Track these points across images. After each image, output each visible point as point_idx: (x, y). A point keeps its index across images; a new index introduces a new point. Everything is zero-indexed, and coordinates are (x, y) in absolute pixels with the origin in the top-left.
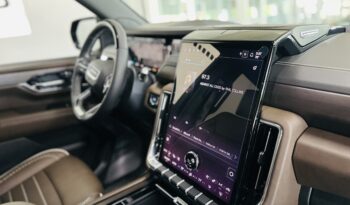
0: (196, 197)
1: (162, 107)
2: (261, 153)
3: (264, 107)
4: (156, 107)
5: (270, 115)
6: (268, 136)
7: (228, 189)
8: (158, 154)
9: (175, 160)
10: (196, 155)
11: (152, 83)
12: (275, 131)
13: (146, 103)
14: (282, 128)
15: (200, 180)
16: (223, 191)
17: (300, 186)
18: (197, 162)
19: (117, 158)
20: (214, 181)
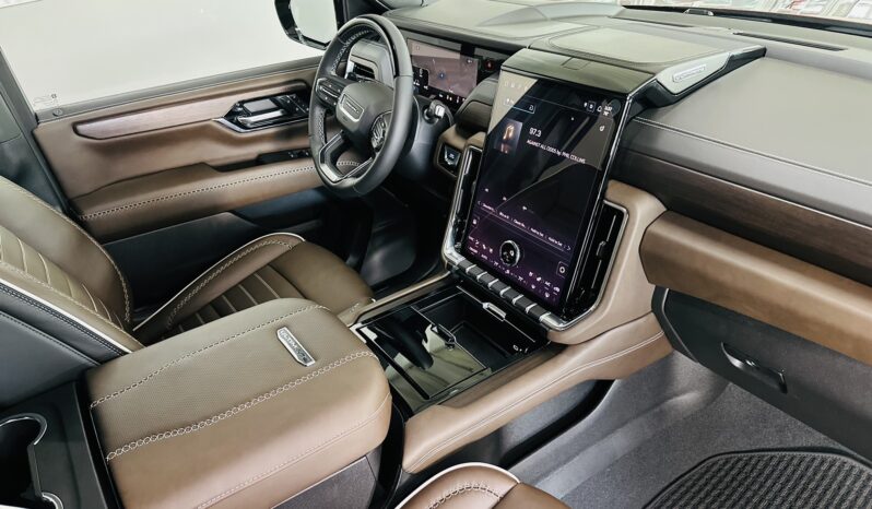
0: (514, 300)
1: (465, 169)
2: (602, 243)
3: (611, 183)
4: (456, 169)
5: (616, 194)
6: (612, 221)
7: (557, 289)
8: (459, 245)
9: (486, 253)
10: (516, 246)
11: (447, 126)
12: (620, 215)
13: (437, 161)
14: (628, 212)
15: (521, 278)
16: (551, 291)
17: (653, 287)
18: (518, 256)
19: (371, 253)
20: (539, 279)
